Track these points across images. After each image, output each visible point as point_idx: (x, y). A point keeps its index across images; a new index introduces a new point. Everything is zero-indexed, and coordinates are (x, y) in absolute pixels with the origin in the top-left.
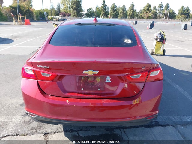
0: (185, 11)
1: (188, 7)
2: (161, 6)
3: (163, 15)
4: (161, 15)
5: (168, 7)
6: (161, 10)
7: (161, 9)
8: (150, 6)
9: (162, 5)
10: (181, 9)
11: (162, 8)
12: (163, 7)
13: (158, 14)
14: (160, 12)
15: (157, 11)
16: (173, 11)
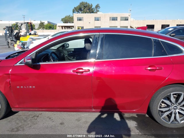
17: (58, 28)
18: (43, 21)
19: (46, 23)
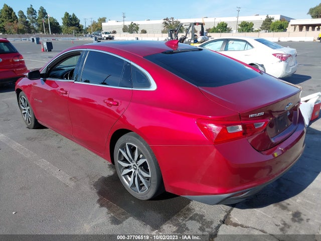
0: (72, 21)
1: (74, 15)
2: (32, 11)
3: (39, 26)
4: (36, 27)
5: (43, 13)
6: (33, 18)
7: (34, 16)
8: (11, 10)
9: (33, 9)
10: (65, 17)
11: (35, 14)
12: (36, 12)
13: (32, 25)
14: (33, 22)
15: (27, 19)
16: (54, 20)
17: (290, 29)
18: (271, 16)
19: (277, 18)
